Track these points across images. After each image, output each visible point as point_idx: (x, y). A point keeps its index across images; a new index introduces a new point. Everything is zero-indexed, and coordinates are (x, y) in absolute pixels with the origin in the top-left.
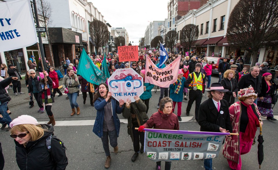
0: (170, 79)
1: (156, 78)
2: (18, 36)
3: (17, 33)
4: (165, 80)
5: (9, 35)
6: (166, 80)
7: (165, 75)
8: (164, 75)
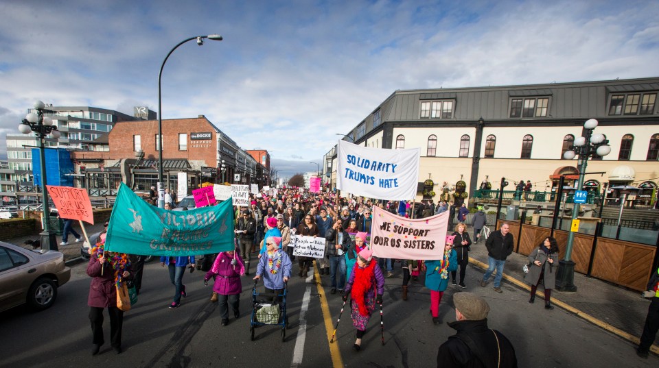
0: (424, 246)
1: (396, 244)
2: (396, 186)
3: (395, 183)
4: (412, 245)
5: (388, 184)
6: (415, 245)
7: (414, 235)
8: (412, 234)
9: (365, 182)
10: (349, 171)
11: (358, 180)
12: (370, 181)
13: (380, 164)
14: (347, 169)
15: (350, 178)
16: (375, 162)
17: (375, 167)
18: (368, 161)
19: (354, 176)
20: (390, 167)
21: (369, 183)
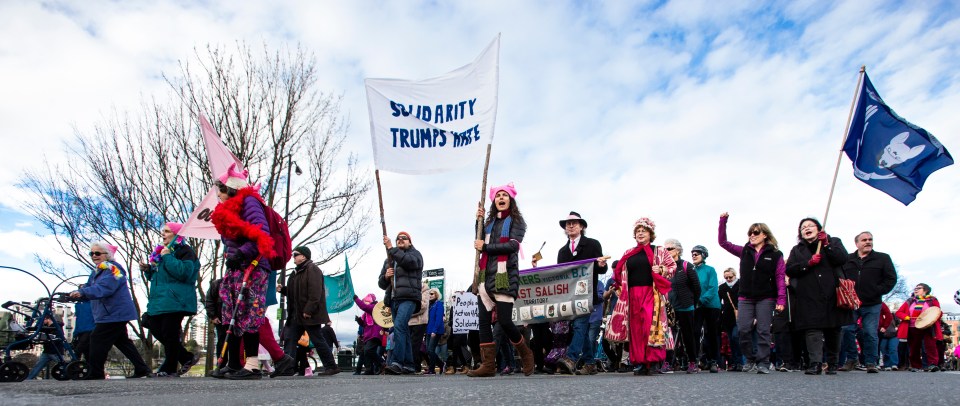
9: (430, 146)
10: (398, 134)
11: (416, 146)
12: (439, 139)
13: (449, 107)
14: (394, 131)
15: (402, 146)
16: (439, 107)
17: (441, 115)
18: (427, 109)
19: (409, 140)
20: (467, 107)
21: (437, 144)
